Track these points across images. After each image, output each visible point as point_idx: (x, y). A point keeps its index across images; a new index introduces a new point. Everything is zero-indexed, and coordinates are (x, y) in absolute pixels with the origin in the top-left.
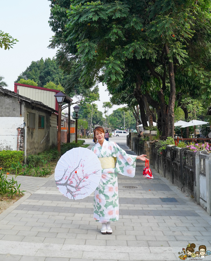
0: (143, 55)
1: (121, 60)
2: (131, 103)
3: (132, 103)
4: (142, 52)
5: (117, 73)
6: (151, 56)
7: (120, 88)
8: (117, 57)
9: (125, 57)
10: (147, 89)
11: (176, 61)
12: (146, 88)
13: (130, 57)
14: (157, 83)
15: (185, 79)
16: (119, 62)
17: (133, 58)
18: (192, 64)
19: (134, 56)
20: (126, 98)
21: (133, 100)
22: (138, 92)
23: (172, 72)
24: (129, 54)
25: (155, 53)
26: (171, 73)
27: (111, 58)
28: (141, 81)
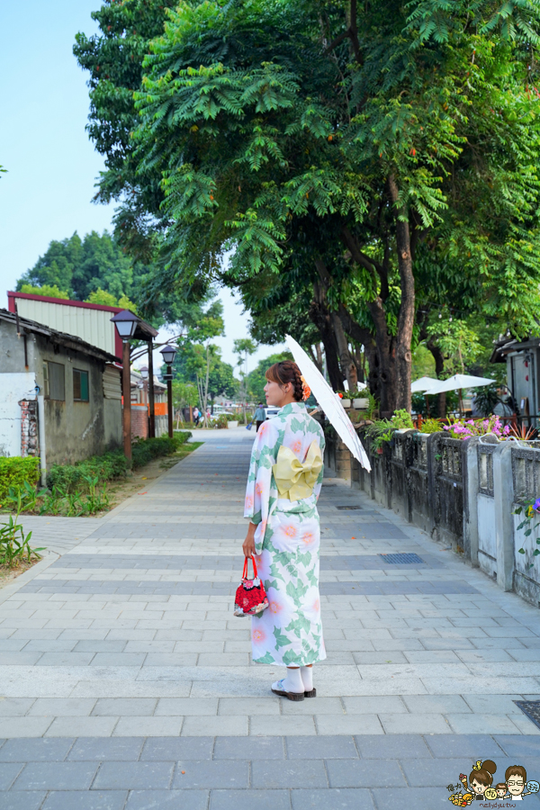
0: (334, 205)
1: (277, 218)
2: (302, 336)
3: (305, 337)
4: (331, 197)
5: (265, 254)
6: (353, 206)
7: (275, 297)
8: (268, 211)
9: (288, 211)
10: (342, 298)
11: (415, 218)
12: (339, 296)
13: (301, 209)
14: (368, 281)
15: (439, 269)
16: (271, 225)
17: (306, 212)
18: (458, 226)
19: (311, 209)
20: (289, 324)
21: (306, 329)
22: (320, 307)
23: (406, 250)
24: (296, 203)
25: (364, 198)
26: (403, 251)
27: (251, 214)
28: (328, 279)
